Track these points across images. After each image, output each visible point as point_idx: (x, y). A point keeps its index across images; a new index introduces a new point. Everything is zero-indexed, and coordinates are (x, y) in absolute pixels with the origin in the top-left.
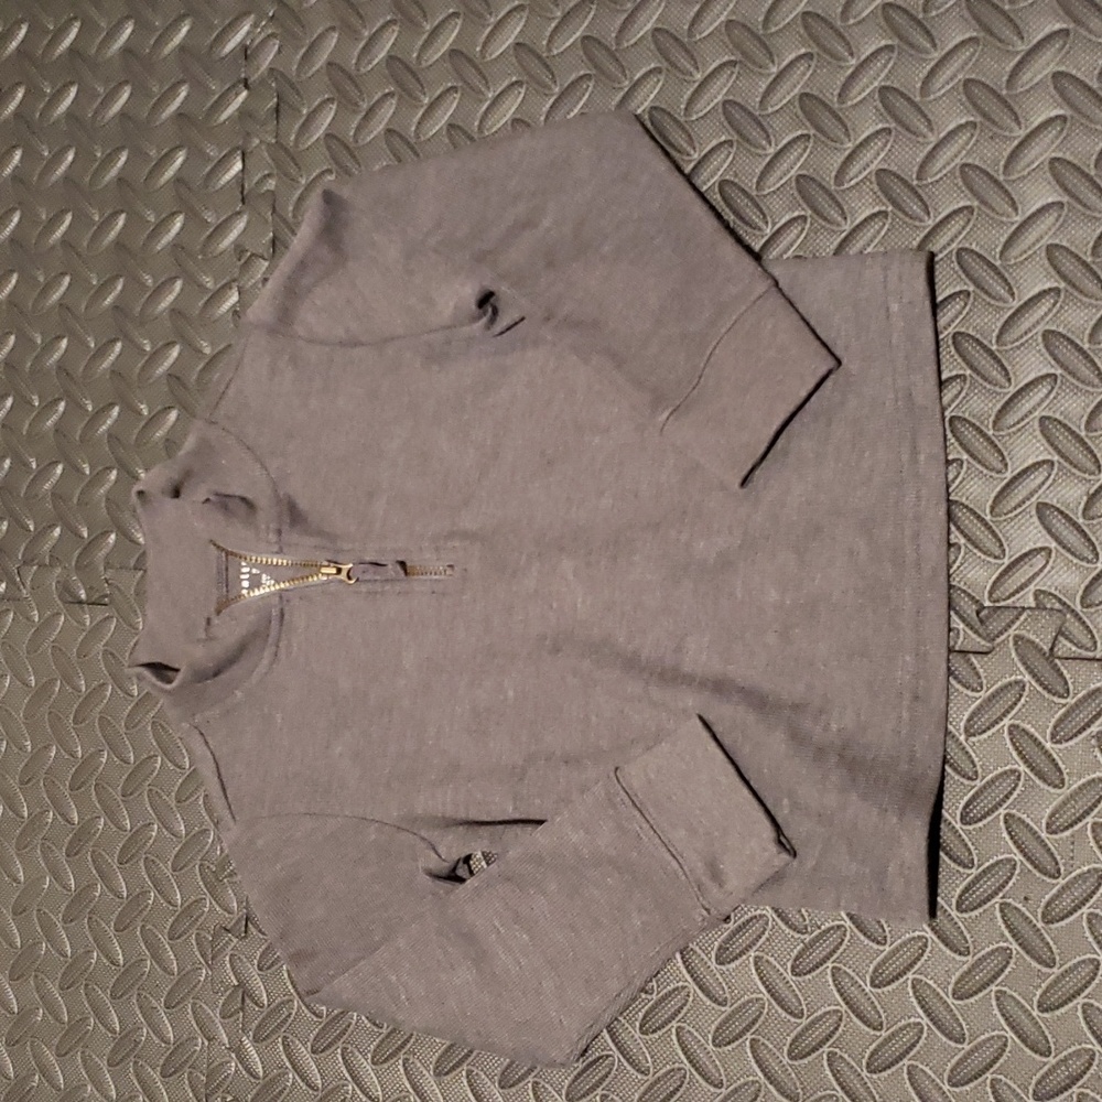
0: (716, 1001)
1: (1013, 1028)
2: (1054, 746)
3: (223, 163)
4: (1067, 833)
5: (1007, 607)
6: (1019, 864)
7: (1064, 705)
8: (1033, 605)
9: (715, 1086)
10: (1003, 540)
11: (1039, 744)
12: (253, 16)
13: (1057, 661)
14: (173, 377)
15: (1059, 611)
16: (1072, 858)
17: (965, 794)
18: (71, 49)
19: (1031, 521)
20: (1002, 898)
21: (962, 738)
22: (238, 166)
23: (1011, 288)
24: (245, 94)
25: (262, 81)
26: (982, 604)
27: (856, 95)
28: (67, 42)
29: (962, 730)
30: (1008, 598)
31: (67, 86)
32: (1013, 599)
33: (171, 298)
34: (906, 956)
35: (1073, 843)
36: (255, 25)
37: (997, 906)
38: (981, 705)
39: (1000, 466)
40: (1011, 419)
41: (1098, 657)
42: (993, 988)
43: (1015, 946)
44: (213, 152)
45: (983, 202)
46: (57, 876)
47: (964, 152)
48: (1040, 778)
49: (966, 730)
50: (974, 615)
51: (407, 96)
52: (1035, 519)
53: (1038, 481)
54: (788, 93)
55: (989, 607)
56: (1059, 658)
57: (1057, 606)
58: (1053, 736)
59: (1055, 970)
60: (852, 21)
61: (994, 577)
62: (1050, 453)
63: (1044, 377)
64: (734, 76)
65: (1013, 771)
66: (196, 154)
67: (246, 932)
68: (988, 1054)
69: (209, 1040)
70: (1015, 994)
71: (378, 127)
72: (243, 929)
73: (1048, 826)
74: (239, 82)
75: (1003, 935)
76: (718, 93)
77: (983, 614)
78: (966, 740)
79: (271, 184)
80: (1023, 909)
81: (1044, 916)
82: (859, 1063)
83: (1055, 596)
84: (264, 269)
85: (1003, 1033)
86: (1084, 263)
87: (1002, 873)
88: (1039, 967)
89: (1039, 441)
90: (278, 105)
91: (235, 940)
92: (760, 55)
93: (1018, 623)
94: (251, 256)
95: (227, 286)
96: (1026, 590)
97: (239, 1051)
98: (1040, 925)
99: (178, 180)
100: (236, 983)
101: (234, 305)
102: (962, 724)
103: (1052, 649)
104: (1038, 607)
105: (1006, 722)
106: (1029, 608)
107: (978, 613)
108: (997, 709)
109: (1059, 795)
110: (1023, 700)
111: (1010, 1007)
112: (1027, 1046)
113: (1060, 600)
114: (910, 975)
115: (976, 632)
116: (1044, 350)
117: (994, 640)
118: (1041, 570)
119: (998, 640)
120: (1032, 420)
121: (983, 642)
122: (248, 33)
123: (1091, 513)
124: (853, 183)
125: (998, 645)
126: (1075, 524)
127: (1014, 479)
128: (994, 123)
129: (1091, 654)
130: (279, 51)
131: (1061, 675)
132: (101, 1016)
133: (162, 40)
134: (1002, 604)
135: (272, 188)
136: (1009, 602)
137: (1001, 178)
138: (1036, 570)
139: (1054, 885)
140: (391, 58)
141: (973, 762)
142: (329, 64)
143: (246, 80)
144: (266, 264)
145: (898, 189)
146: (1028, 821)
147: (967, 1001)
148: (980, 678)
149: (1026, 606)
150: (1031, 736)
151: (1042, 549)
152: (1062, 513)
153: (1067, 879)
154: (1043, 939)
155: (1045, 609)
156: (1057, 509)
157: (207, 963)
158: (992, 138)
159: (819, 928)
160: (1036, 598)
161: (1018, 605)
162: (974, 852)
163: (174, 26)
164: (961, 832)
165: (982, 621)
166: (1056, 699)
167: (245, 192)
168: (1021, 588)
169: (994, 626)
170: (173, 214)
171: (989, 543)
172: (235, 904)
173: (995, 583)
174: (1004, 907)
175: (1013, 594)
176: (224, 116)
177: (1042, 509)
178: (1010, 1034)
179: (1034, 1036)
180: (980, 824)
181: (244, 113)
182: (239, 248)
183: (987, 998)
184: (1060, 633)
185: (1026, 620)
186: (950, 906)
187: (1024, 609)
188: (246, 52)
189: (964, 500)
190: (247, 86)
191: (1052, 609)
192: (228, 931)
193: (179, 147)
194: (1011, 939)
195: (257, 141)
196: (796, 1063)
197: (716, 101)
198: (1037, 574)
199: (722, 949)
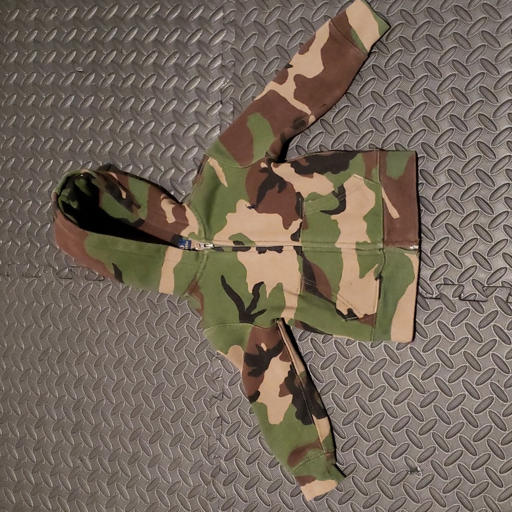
0: (394, 417)
2: (508, 331)
3: (213, 130)
5: (492, 287)
6: (496, 369)
9: (394, 445)
10: (491, 264)
11: (503, 331)
12: (224, 78)
13: (509, 304)
17: (479, 347)
18: (153, 86)
20: (491, 381)
21: (478, 329)
22: (218, 131)
23: (494, 183)
24: (221, 106)
25: (227, 102)
26: (484, 285)
27: (442, 117)
28: (151, 83)
29: (477, 327)
30: (493, 283)
31: (151, 99)
33: (193, 177)
34: (458, 401)
36: (224, 83)
37: (489, 383)
38: (484, 318)
39: (490, 240)
40: (494, 225)
42: (488, 410)
43: (495, 396)
44: (210, 127)
45: (485, 154)
46: (149, 380)
47: (478, 137)
48: (503, 342)
49: (479, 327)
52: (502, 258)
53: (503, 246)
55: (486, 286)
57: (509, 286)
58: (508, 328)
59: (508, 403)
60: (441, 93)
61: (488, 277)
62: (506, 237)
63: (505, 212)
64: (400, 109)
65: (494, 340)
66: (203, 126)
67: (222, 398)
68: (486, 431)
69: (209, 436)
70: (495, 412)
73: (506, 357)
74: (219, 102)
75: (491, 393)
76: (394, 114)
77: (484, 289)
80: (498, 384)
81: (504, 386)
82: (443, 435)
83: (508, 283)
85: (491, 424)
87: (491, 372)
88: (503, 402)
89: (503, 233)
90: (234, 110)
91: (219, 401)
92: (409, 102)
93: (496, 292)
96: (499, 281)
97: (220, 439)
98: (503, 389)
99: (196, 135)
100: (219, 416)
102: (478, 325)
103: (507, 300)
104: (502, 287)
105: (492, 324)
106: (500, 287)
107: (483, 288)
108: (489, 319)
109: (510, 347)
110: (497, 317)
111: (493, 416)
112: (499, 428)
113: (510, 284)
114: (460, 407)
115: (482, 294)
116: (505, 203)
118: (504, 274)
119: (489, 297)
120: (501, 226)
121: (485, 298)
122: (222, 84)
124: (441, 146)
125: (489, 299)
127: (495, 245)
128: (488, 128)
130: (234, 91)
132: (167, 429)
133: (189, 85)
134: (491, 285)
136: (493, 285)
137: (491, 146)
138: (502, 274)
139: (508, 376)
141: (481, 337)
143: (221, 101)
145: (456, 149)
146: (499, 355)
147: (479, 414)
148: (483, 309)
150: (500, 328)
151: (504, 268)
154: (504, 394)
155: (505, 287)
156: (509, 255)
157: (208, 409)
158: (488, 133)
159: (429, 392)
160: (502, 283)
161: (496, 286)
162: (482, 366)
163: (193, 80)
164: (477, 359)
165: (484, 291)
166: (509, 316)
168: (497, 280)
169: (488, 292)
170: (194, 147)
171: (487, 266)
172: (219, 388)
174: (491, 384)
175: (495, 282)
176: (213, 113)
177: (504, 255)
178: (493, 424)
179: (501, 425)
180: (484, 357)
181: (221, 113)
183: (486, 413)
185: (498, 291)
186: (473, 384)
187: (498, 287)
188: (222, 91)
189: (478, 251)
190: (222, 103)
191: (507, 287)
192: (216, 398)
193: (196, 123)
194: (494, 394)
195: (226, 123)
196: (421, 436)
197: (393, 116)
198: (502, 276)
199: (396, 400)
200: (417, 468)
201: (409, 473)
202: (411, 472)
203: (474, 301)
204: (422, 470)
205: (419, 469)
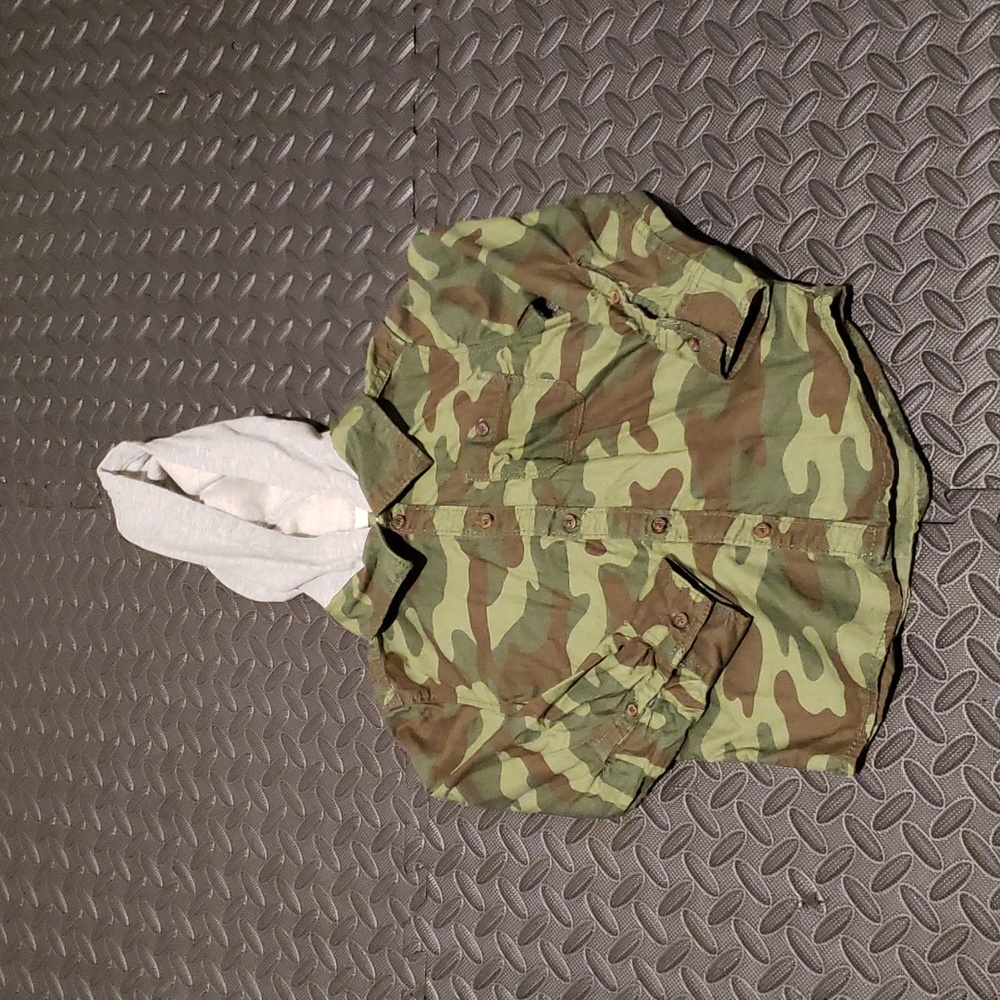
0: (764, 782)
3: (400, 189)
5: (966, 489)
8: (984, 487)
9: (766, 844)
10: (962, 440)
11: (991, 587)
12: (418, 81)
17: (939, 626)
18: (289, 110)
20: (967, 700)
22: (411, 190)
24: (414, 138)
25: (426, 128)
28: (286, 105)
29: (936, 580)
30: (967, 482)
31: (287, 137)
32: (971, 483)
33: (365, 288)
40: (965, 352)
42: (962, 765)
43: (976, 734)
44: (393, 182)
45: (942, 195)
46: (295, 708)
47: (928, 160)
49: (938, 579)
50: (943, 495)
51: (529, 134)
52: (984, 424)
53: (985, 397)
54: (802, 120)
60: (846, 67)
62: (994, 376)
65: (973, 608)
66: (382, 183)
68: (961, 813)
69: (405, 824)
71: (510, 157)
75: (968, 727)
76: (751, 123)
77: (948, 495)
78: (939, 587)
79: (434, 202)
82: (868, 823)
87: (966, 683)
90: (438, 144)
92: (781, 93)
93: (974, 500)
97: (426, 830)
99: (368, 203)
102: (936, 575)
104: (987, 488)
105: (967, 572)
106: (982, 489)
107: (945, 494)
110: (979, 556)
112: (987, 806)
114: (903, 758)
115: (944, 508)
119: (960, 514)
122: (415, 93)
124: (849, 185)
125: (960, 517)
130: (438, 106)
132: (329, 811)
133: (354, 100)
136: (968, 485)
140: (517, 107)
141: (944, 603)
143: (415, 128)
145: (881, 189)
151: (990, 446)
155: (993, 489)
160: (986, 480)
162: (946, 668)
163: (362, 90)
165: (948, 500)
169: (958, 504)
170: (366, 227)
171: (951, 442)
173: (957, 472)
174: (969, 706)
175: (970, 480)
178: (975, 798)
183: (957, 773)
187: (978, 490)
188: (414, 108)
190: (415, 132)
193: (369, 179)
194: (974, 730)
195: (423, 172)
196: (823, 825)
198: (987, 464)
200: (816, 894)
201: (800, 905)
202: (804, 904)
204: (827, 901)
205: (820, 898)
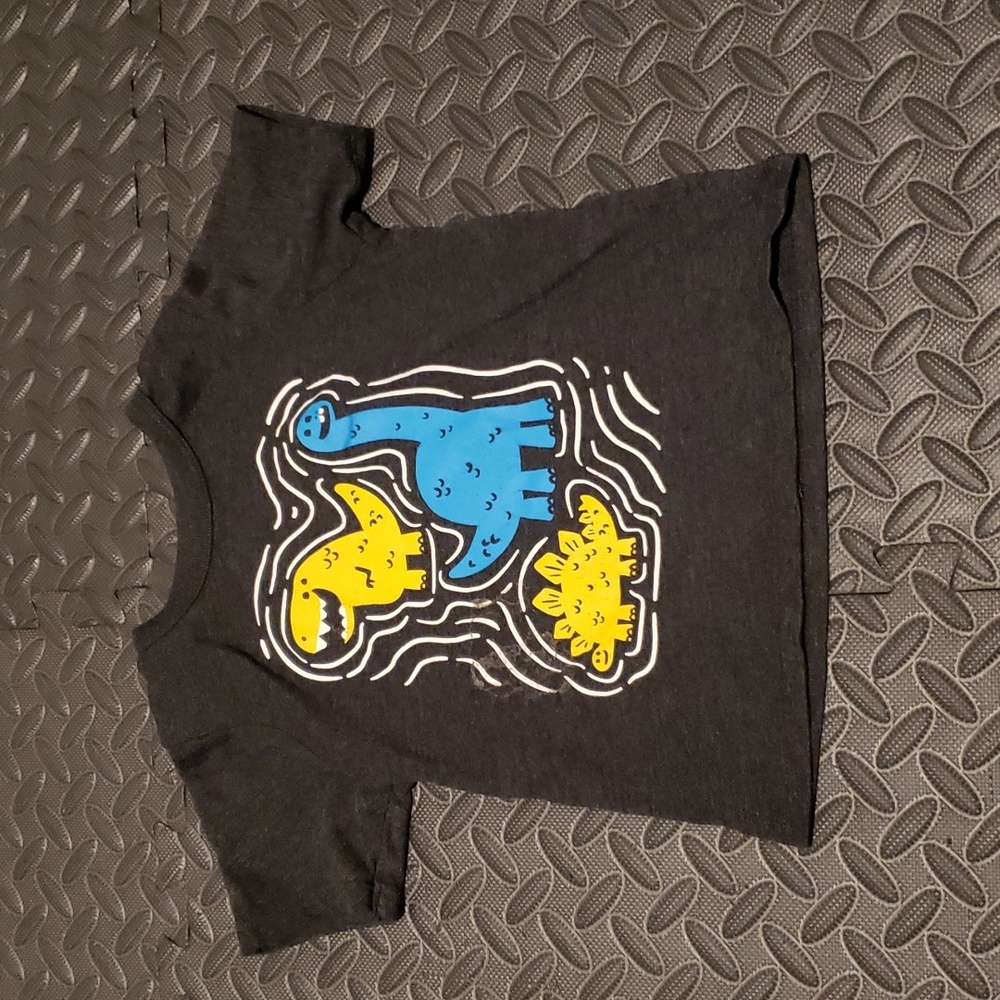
1: (948, 973)
2: (963, 680)
4: (985, 767)
6: (939, 803)
7: (969, 638)
13: (958, 594)
14: (84, 400)
15: (955, 543)
16: (992, 792)
19: (919, 456)
21: (871, 680)
23: (877, 230)
26: (878, 545)
27: (711, 60)
35: (991, 777)
36: (139, 58)
37: (921, 848)
38: (887, 645)
39: (883, 405)
41: (997, 587)
48: (952, 715)
55: (886, 546)
56: (960, 591)
57: (953, 539)
58: (961, 670)
59: (985, 908)
61: (887, 516)
63: (917, 313)
64: (592, 54)
67: (189, 941)
70: (948, 938)
72: (187, 937)
73: (965, 761)
74: (128, 112)
80: (948, 849)
81: (969, 854)
83: (949, 530)
84: (162, 287)
85: (939, 978)
86: (946, 197)
88: (968, 907)
89: (919, 377)
91: (179, 949)
94: (149, 276)
95: (129, 308)
96: (920, 525)
98: (966, 864)
100: (184, 993)
101: (136, 325)
103: (951, 583)
108: (904, 647)
109: (973, 730)
111: (943, 950)
113: (954, 533)
116: (915, 287)
117: (893, 579)
118: (933, 505)
120: (910, 357)
121: (882, 583)
123: (977, 443)
126: (962, 456)
127: (899, 416)
128: (845, 70)
129: (990, 584)
131: (963, 608)
134: (898, 542)
135: (165, 209)
137: (858, 123)
138: (928, 505)
139: (977, 822)
142: (210, 85)
144: (165, 282)
146: (944, 758)
147: (900, 949)
148: (883, 618)
149: (921, 541)
150: (940, 673)
152: (948, 445)
153: (989, 814)
154: (971, 879)
156: (943, 443)
157: (155, 974)
158: (844, 85)
159: (747, 887)
161: (914, 541)
164: (879, 776)
166: (961, 633)
167: (140, 216)
168: (915, 524)
172: (177, 914)
176: (116, 145)
177: (929, 444)
179: (971, 978)
180: (897, 766)
181: (134, 140)
182: (137, 270)
184: (958, 566)
185: (922, 556)
186: (874, 853)
189: (850, 442)
191: (947, 543)
192: (172, 941)
197: (577, 79)
199: (653, 917)
203: (853, 593)
